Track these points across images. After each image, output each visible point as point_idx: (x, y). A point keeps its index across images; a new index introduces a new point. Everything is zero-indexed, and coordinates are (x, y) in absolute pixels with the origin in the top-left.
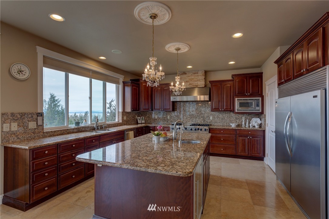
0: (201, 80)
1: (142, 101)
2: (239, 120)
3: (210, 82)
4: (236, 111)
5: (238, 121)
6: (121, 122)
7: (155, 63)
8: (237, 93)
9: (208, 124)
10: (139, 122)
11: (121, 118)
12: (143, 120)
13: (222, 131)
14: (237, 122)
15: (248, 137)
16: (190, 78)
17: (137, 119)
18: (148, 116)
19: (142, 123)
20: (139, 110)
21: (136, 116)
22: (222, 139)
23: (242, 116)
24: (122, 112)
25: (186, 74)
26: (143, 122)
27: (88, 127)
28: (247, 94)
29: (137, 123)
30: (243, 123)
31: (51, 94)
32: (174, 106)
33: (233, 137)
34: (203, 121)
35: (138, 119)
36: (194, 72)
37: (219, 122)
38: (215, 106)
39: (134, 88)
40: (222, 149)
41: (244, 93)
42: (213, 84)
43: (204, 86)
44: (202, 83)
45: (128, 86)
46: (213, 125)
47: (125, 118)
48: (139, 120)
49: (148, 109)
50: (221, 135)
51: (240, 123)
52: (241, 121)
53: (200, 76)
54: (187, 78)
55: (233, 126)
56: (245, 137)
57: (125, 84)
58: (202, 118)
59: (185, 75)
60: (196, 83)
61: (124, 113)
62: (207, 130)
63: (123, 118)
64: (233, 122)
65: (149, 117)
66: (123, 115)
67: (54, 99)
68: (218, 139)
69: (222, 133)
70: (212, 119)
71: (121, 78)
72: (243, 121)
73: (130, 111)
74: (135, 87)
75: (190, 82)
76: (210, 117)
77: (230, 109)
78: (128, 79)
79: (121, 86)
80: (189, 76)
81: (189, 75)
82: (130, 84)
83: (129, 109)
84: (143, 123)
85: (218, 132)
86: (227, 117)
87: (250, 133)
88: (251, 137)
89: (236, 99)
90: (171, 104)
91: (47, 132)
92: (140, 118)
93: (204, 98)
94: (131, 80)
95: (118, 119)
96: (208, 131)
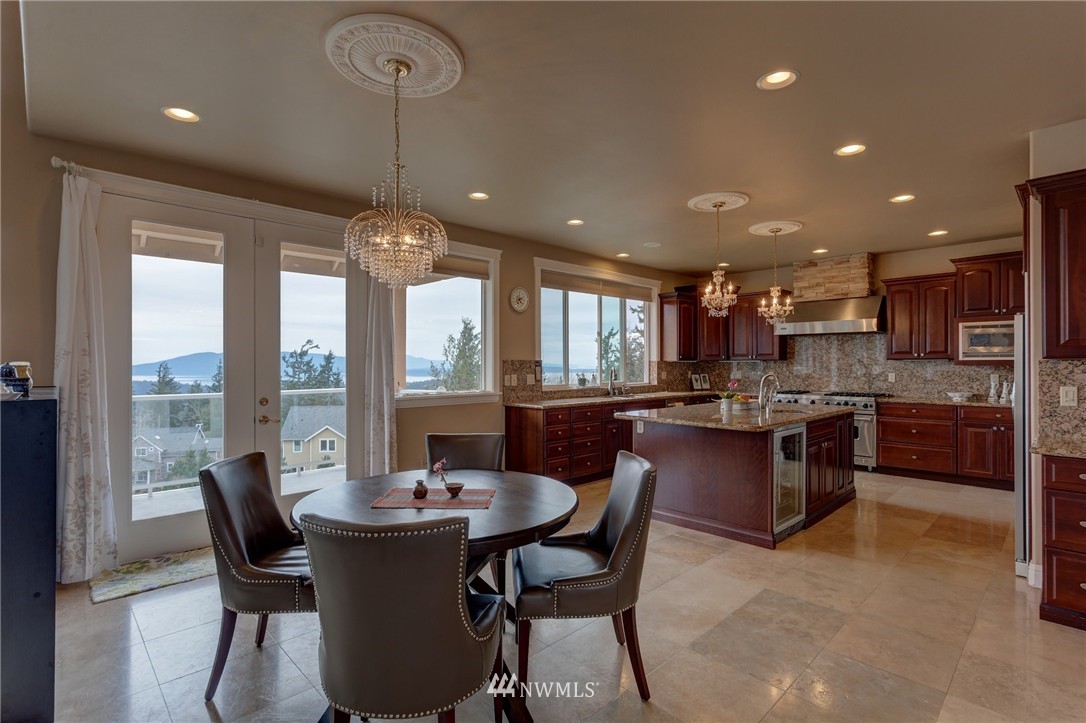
0: (857, 280)
1: (703, 337)
2: (978, 383)
3: (885, 282)
4: (961, 358)
5: (975, 387)
6: (656, 383)
7: (721, 279)
8: (966, 309)
9: (882, 392)
10: (695, 387)
11: (655, 375)
12: (705, 382)
13: (914, 411)
14: (972, 387)
15: (995, 428)
16: (825, 275)
17: (691, 379)
18: (717, 372)
19: (702, 390)
20: (696, 359)
21: (690, 373)
22: (914, 431)
23: (989, 371)
24: (658, 363)
25: (815, 265)
26: (707, 386)
27: (598, 389)
28: (997, 311)
29: (692, 389)
30: (993, 392)
31: (464, 322)
32: (786, 348)
33: (948, 426)
34: (866, 387)
35: (693, 380)
36: (840, 259)
37: (916, 389)
38: (897, 346)
39: (684, 308)
40: (914, 457)
41: (990, 308)
42: (894, 289)
43: (865, 294)
44: (861, 286)
45: (669, 303)
46: (899, 397)
47: (664, 376)
48: (697, 381)
49: (719, 355)
50: (912, 421)
51: (981, 390)
52: (986, 385)
53: (855, 267)
54: (818, 275)
55: (957, 398)
56: (984, 427)
57: (663, 299)
58: (864, 378)
59: (814, 268)
60: (843, 287)
61: (663, 364)
62: (871, 406)
63: (659, 374)
64: (959, 388)
65: (719, 375)
66: (659, 368)
67: (470, 335)
68: (904, 431)
69: (913, 416)
70: (893, 381)
71: (656, 287)
72: (993, 387)
73: (675, 360)
74: (686, 305)
75: (827, 286)
76: (887, 376)
77: (944, 352)
78: (670, 289)
79: (654, 307)
80: (824, 271)
81: (825, 268)
82: (675, 299)
83: (672, 355)
84: (707, 390)
85: (903, 413)
86: (942, 375)
87: (998, 416)
88: (1002, 429)
89: (961, 325)
90: (776, 341)
91: (546, 393)
92: (697, 376)
93: (869, 325)
94: (677, 289)
95: (648, 376)
96: (874, 408)
